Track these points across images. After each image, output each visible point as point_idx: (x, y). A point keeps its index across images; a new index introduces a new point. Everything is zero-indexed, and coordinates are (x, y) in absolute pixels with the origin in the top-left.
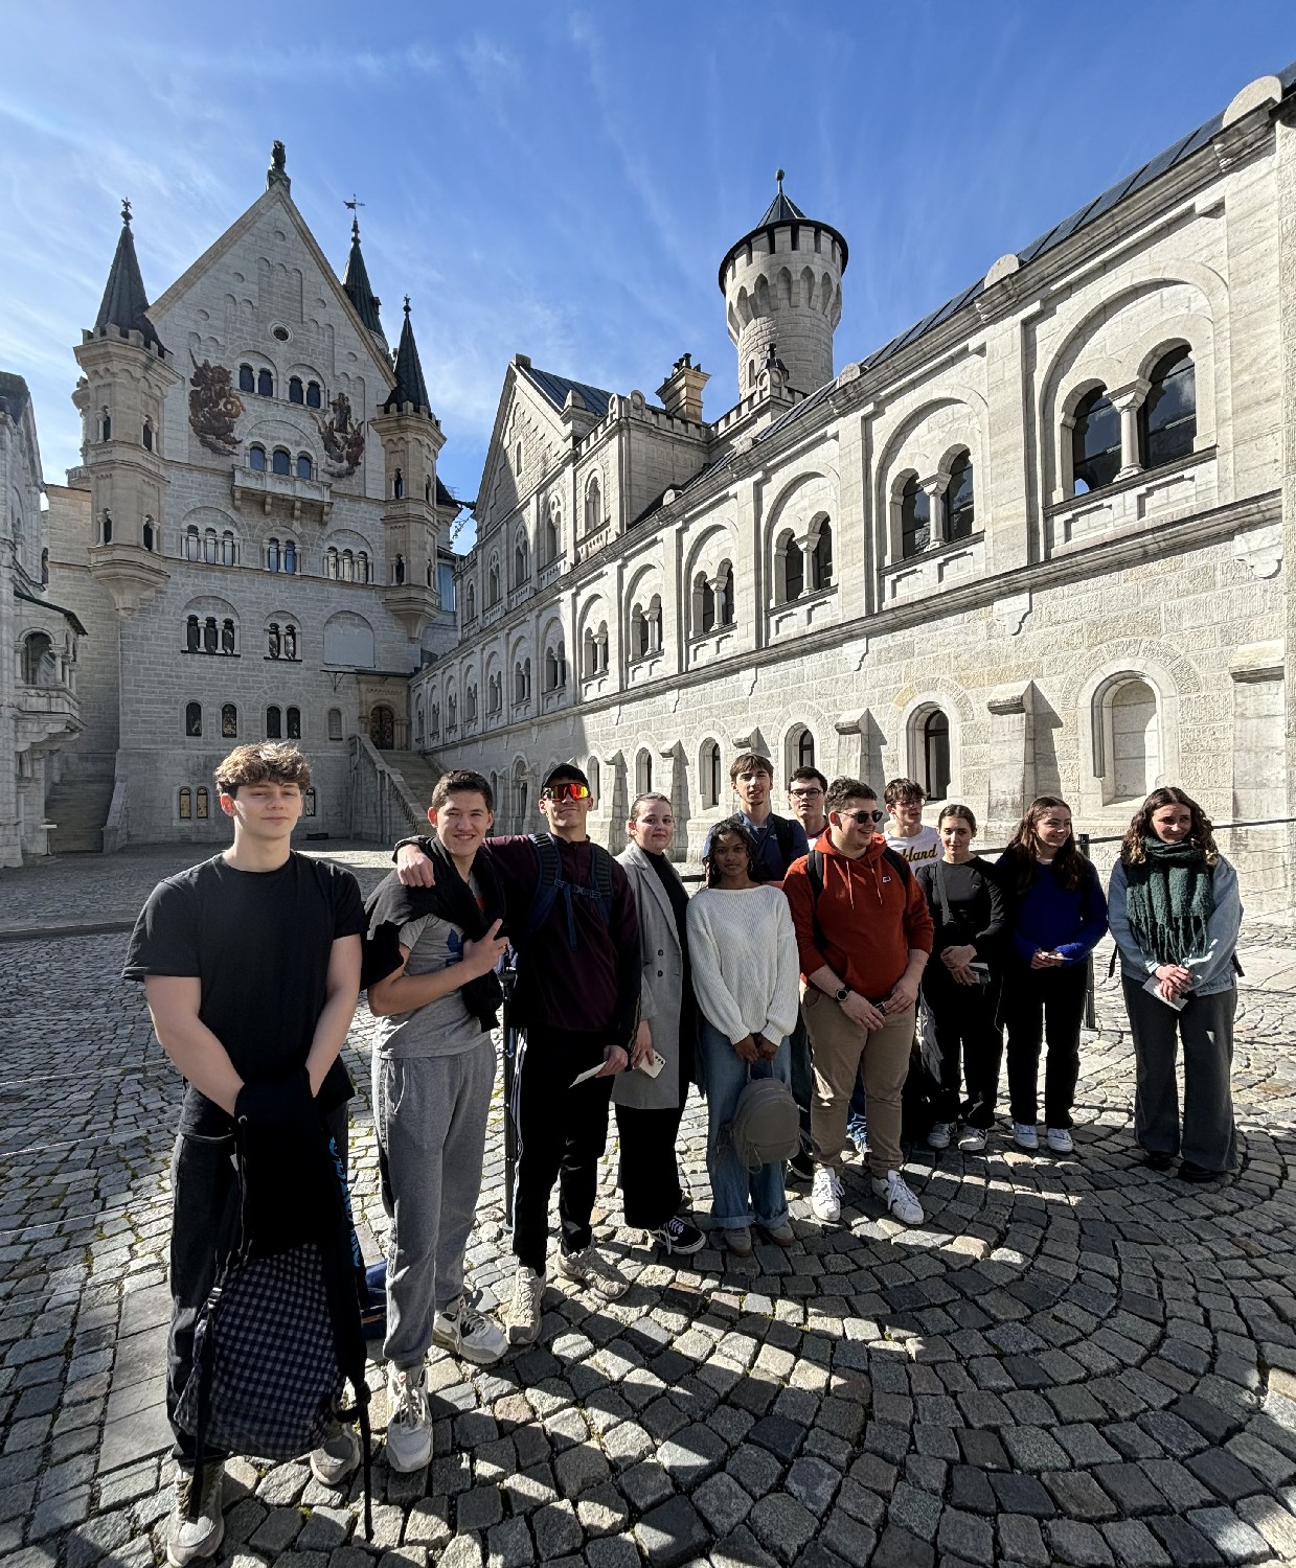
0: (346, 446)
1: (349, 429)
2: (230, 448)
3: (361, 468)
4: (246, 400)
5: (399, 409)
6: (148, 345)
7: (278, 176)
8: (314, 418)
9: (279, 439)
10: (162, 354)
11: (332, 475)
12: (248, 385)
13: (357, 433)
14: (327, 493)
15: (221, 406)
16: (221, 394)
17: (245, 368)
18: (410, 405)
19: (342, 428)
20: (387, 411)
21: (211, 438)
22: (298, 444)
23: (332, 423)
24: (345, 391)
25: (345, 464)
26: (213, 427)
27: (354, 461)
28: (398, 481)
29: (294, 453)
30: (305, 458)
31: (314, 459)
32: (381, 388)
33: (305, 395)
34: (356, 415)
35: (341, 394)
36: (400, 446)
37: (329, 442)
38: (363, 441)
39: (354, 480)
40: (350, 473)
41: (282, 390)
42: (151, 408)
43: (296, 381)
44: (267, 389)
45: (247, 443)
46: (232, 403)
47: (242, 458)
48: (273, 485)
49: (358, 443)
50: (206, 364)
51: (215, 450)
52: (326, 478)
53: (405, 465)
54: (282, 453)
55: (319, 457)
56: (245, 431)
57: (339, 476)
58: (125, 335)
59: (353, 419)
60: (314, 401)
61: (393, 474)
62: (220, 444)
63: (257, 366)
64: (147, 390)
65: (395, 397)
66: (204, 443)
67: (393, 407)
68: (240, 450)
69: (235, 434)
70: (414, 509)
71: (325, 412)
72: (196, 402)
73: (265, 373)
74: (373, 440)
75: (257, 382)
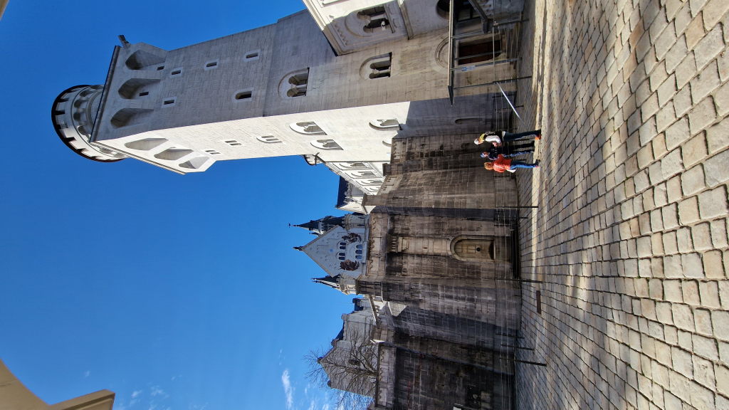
0: (353, 237)
1: (350, 236)
2: (357, 263)
4: (346, 259)
5: (343, 224)
6: (339, 278)
7: (300, 248)
8: (348, 244)
9: (354, 252)
10: (340, 275)
12: (343, 259)
13: (350, 234)
14: (365, 242)
15: (349, 264)
16: (346, 264)
17: (340, 258)
18: (342, 221)
19: (350, 238)
20: (344, 227)
21: (356, 267)
22: (354, 248)
23: (349, 240)
25: (357, 237)
26: (353, 266)
27: (357, 235)
29: (356, 249)
30: (357, 247)
31: (357, 245)
32: (339, 228)
33: (343, 246)
34: (346, 234)
35: (342, 238)
36: (352, 224)
37: (353, 241)
39: (361, 236)
40: (359, 236)
41: (343, 251)
42: (351, 279)
43: (341, 248)
44: (343, 254)
45: (356, 259)
46: (348, 262)
47: (359, 261)
48: (364, 254)
49: (353, 234)
50: (340, 266)
51: (358, 266)
52: (361, 242)
54: (357, 251)
55: (357, 243)
56: (354, 260)
57: (360, 239)
60: (345, 244)
61: (359, 226)
62: (356, 265)
63: (339, 256)
65: (341, 225)
68: (357, 261)
69: (354, 262)
70: (366, 222)
71: (346, 242)
72: (348, 269)
73: (340, 254)
74: (352, 231)
75: (342, 256)
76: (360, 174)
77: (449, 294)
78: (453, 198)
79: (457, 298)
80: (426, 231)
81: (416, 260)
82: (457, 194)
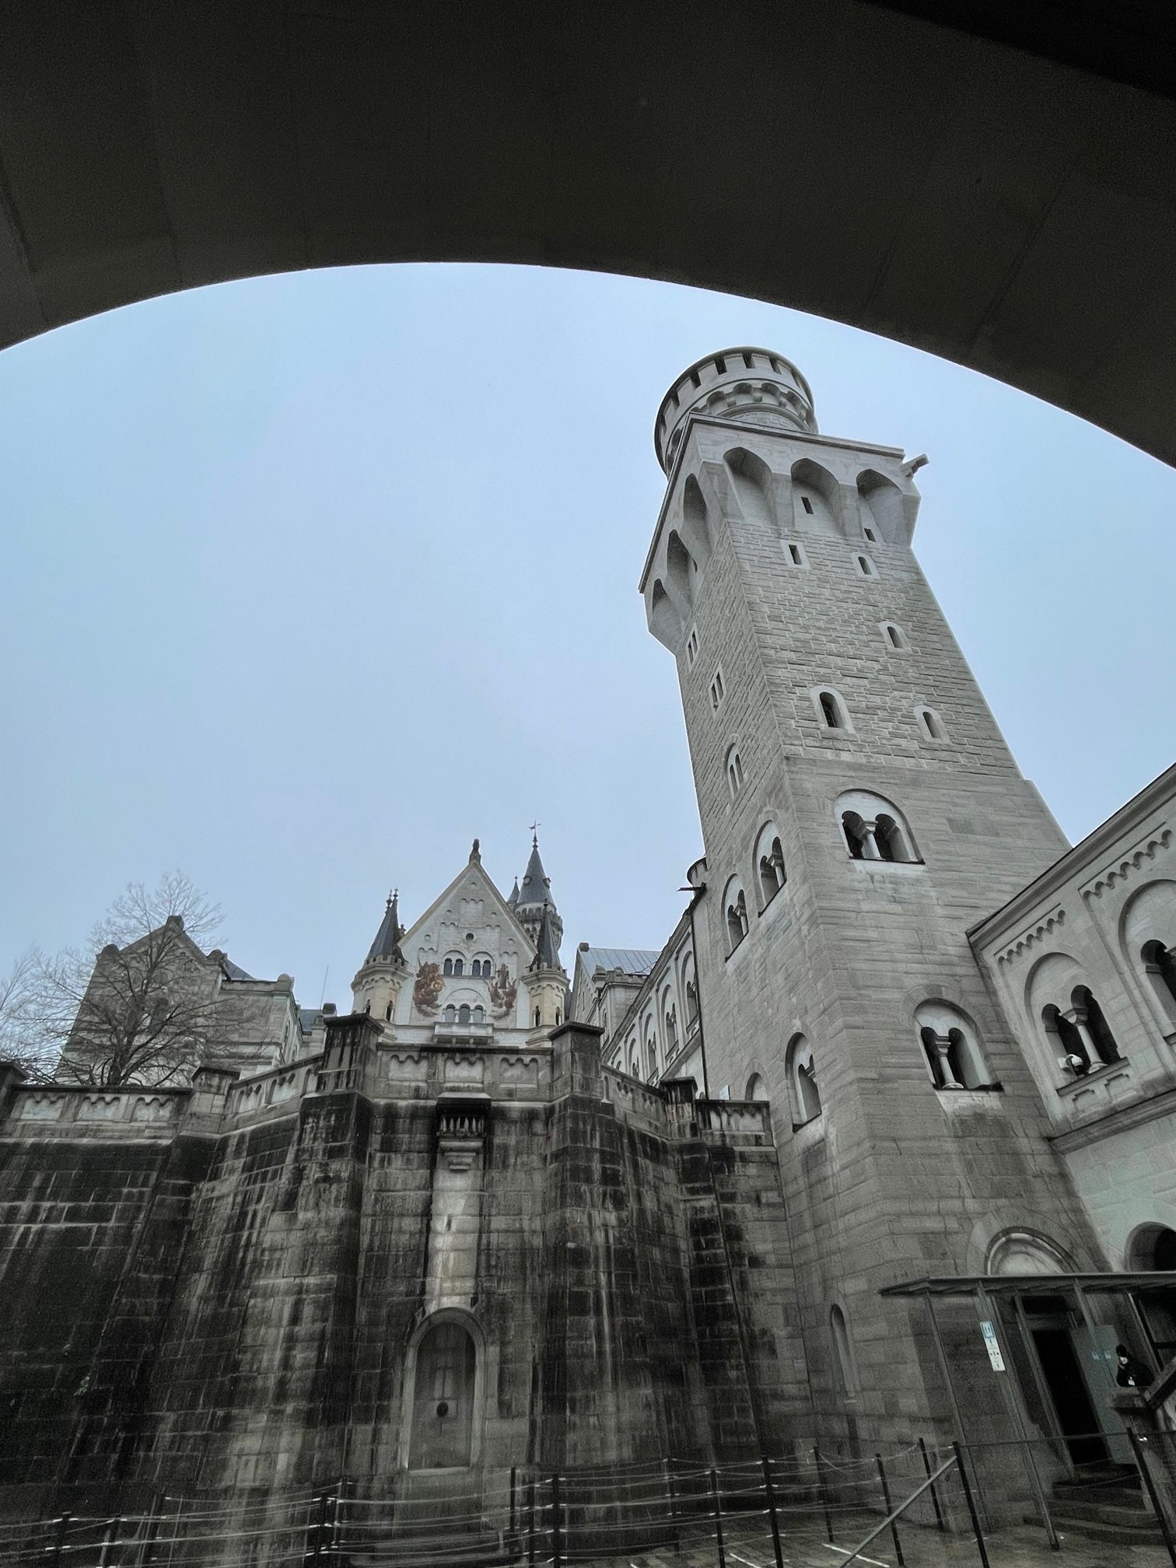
1: (507, 985)
2: (434, 1011)
3: (513, 1009)
4: (446, 981)
5: (538, 968)
6: (396, 961)
7: (474, 856)
8: (486, 983)
9: (463, 1000)
10: (403, 964)
11: (495, 1018)
12: (447, 973)
13: (512, 987)
14: (490, 1030)
15: (432, 987)
16: (431, 981)
17: (449, 960)
18: (545, 964)
19: (503, 986)
20: (531, 970)
21: (424, 1007)
22: (475, 1001)
23: (497, 984)
24: (505, 963)
25: (504, 1008)
26: (425, 999)
27: (510, 1005)
28: (538, 1014)
29: (472, 1007)
30: (479, 1008)
31: (485, 1008)
32: (528, 954)
33: (481, 970)
34: (513, 975)
35: (504, 965)
36: (540, 989)
37: (495, 996)
38: (516, 991)
39: (509, 1018)
40: (507, 1014)
41: (468, 970)
42: (393, 997)
43: (476, 962)
44: (458, 973)
45: (445, 1006)
46: (438, 984)
47: (441, 1018)
48: (458, 1030)
49: (512, 994)
50: (427, 963)
51: (426, 1014)
52: (491, 1020)
53: (542, 1002)
54: (465, 1007)
55: (489, 1006)
56: (443, 1000)
57: (498, 1018)
58: (385, 959)
59: (510, 980)
60: (487, 972)
61: (535, 1009)
62: (429, 1009)
63: (454, 958)
64: (392, 987)
65: (537, 959)
66: (420, 1010)
67: (535, 967)
68: (440, 1011)
69: (438, 1002)
70: (546, 1032)
71: (493, 978)
72: (419, 986)
73: (459, 961)
74: (522, 990)
75: (454, 968)
76: (668, 1009)
77: (308, 1311)
78: (598, 1312)
79: (291, 1340)
80: (498, 1222)
81: (414, 1198)
82: (612, 1326)
